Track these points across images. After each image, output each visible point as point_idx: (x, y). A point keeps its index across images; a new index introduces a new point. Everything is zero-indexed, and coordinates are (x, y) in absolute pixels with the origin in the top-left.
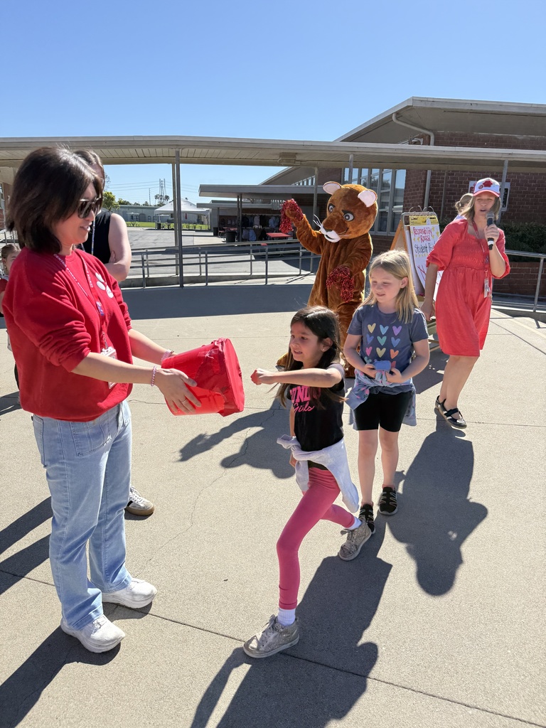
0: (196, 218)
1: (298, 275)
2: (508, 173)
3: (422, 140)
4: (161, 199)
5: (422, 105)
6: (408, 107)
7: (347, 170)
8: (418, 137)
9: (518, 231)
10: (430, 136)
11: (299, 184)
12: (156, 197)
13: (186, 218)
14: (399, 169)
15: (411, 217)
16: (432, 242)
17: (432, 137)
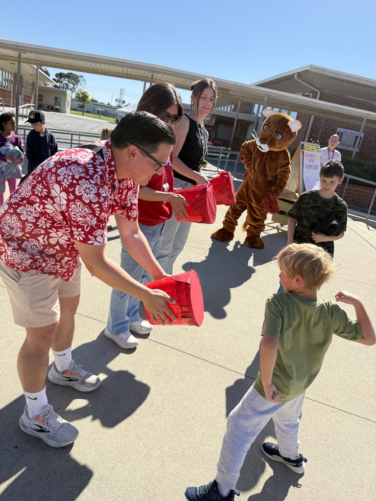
1: (216, 171)
2: (365, 127)
3: (311, 95)
4: (119, 102)
5: (316, 71)
6: (306, 71)
7: (256, 106)
8: (310, 92)
9: (364, 166)
10: (317, 93)
11: (221, 109)
12: (116, 100)
14: (292, 111)
15: (305, 145)
16: (315, 163)
17: (319, 94)
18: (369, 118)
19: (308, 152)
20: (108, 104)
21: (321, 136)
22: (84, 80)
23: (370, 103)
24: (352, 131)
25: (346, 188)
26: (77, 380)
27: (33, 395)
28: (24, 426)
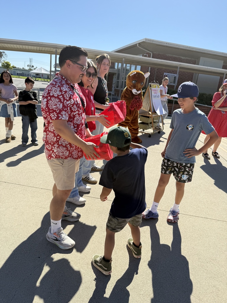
0: (47, 76)
2: (179, 71)
3: (147, 55)
4: (30, 67)
5: (149, 42)
6: (144, 42)
7: (116, 64)
8: (146, 54)
10: (151, 54)
12: (28, 66)
13: (42, 76)
14: (138, 65)
15: (152, 85)
16: (157, 94)
17: (152, 55)
18: (181, 66)
19: (154, 89)
20: (23, 68)
21: (156, 78)
22: (6, 55)
23: (179, 58)
24: (172, 74)
25: (173, 106)
26: (69, 216)
27: (55, 222)
28: (48, 238)
